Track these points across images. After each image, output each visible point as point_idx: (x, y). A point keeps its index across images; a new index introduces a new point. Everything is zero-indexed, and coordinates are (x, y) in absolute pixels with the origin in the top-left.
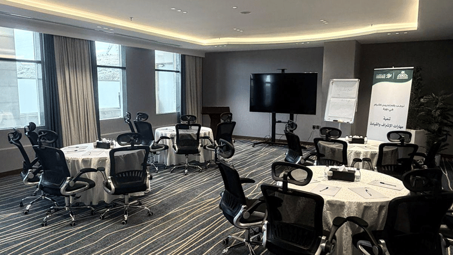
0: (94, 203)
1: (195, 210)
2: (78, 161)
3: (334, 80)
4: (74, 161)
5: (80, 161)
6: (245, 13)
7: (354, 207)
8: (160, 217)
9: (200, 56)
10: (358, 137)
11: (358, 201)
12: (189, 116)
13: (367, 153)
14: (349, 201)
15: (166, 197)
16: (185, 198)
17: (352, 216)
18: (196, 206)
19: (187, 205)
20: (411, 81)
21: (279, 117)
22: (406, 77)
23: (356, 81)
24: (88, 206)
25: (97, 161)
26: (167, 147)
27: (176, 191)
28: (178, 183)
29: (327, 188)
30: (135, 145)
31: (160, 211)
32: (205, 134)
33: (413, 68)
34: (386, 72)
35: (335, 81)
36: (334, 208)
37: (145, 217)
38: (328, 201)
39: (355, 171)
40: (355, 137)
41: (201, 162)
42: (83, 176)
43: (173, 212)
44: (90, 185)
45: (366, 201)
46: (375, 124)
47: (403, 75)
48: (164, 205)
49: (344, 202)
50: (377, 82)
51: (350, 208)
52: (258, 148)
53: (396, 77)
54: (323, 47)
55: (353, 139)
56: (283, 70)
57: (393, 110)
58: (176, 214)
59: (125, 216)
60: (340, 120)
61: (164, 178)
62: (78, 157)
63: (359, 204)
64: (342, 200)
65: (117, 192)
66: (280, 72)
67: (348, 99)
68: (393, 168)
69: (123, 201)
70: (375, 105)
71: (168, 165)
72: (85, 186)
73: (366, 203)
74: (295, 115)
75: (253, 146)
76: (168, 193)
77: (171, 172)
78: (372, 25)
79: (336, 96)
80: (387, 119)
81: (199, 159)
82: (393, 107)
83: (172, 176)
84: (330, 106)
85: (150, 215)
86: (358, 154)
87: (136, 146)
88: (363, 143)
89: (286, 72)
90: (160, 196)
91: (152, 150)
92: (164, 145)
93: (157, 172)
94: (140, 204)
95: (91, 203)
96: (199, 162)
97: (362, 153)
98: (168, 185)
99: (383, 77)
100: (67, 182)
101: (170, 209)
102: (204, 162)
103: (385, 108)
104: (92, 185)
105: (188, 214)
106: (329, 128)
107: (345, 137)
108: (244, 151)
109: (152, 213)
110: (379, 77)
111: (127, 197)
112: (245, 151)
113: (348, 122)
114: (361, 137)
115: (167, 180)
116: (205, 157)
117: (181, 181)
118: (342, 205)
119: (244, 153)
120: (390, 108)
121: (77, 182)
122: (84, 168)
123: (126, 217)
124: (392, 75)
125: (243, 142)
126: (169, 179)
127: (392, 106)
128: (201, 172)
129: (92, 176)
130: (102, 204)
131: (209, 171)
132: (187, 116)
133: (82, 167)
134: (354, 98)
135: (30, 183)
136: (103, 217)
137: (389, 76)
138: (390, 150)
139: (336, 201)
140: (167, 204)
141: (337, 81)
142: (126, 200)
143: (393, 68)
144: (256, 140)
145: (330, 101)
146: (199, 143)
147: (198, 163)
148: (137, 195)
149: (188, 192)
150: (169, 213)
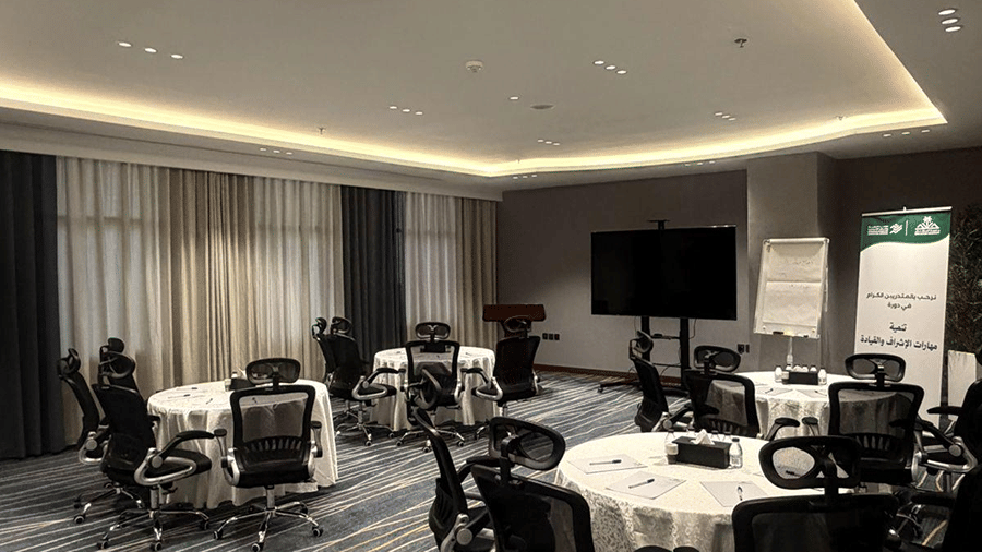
0: (211, 505)
1: (415, 526)
2: (181, 416)
3: (772, 240)
4: (175, 415)
5: (186, 417)
6: (542, 107)
7: (691, 527)
8: (336, 538)
9: (490, 199)
10: (805, 370)
11: (702, 512)
12: (433, 324)
13: (813, 405)
14: (681, 510)
15: (364, 497)
16: (403, 500)
17: (689, 545)
18: (420, 518)
19: (405, 516)
20: (947, 240)
21: (658, 325)
22: (935, 229)
23: (821, 243)
24: (199, 510)
25: (217, 416)
26: (392, 391)
27: (392, 485)
28: (404, 468)
29: (650, 481)
30: (281, 384)
31: (341, 526)
32: (476, 363)
33: (950, 208)
34: (889, 221)
35: (773, 243)
36: (650, 528)
37: (306, 537)
38: (636, 510)
39: (730, 445)
40: (798, 369)
41: (465, 424)
42: (184, 445)
43: (368, 528)
44: (198, 466)
45: (720, 513)
46: (872, 339)
47: (928, 226)
48: (353, 514)
49: (670, 514)
50: (871, 244)
51: (682, 527)
52: (609, 395)
53: (912, 230)
54: (745, 171)
55: (791, 374)
56: (661, 223)
57: (910, 306)
58: (372, 534)
59: (260, 533)
60: (789, 332)
61: (378, 458)
62: (183, 409)
63: (703, 520)
64: (667, 509)
65: (244, 482)
66: (655, 227)
67: (805, 284)
68: (888, 444)
69: (264, 500)
70: (869, 295)
71: (395, 430)
72: (188, 467)
73: (721, 516)
74: (692, 321)
75: (601, 391)
76: (373, 488)
77: (399, 445)
78: (841, 118)
79: (777, 277)
80: (899, 329)
81: (461, 416)
82: (911, 301)
83: (398, 452)
84: (766, 299)
85: (317, 534)
86: (793, 407)
87: (282, 387)
88: (817, 384)
89: (667, 226)
90: (355, 494)
91: (358, 397)
92: (387, 386)
93: (369, 445)
94: (305, 511)
95: (205, 505)
96: (461, 423)
97: (802, 405)
98: (383, 470)
99: (884, 231)
100: (149, 457)
101: (363, 523)
102: (472, 424)
103: (893, 302)
104: (204, 466)
105: (395, 535)
106: (712, 349)
107: (774, 370)
108: (576, 402)
109: (321, 531)
110: (874, 231)
111: (270, 495)
112: (579, 401)
113: (806, 337)
114: (814, 369)
115: (383, 462)
116: (475, 413)
117: (412, 464)
118: (666, 520)
119: (573, 406)
120: (903, 302)
121: (169, 459)
122: (192, 429)
123: (262, 536)
124: (904, 228)
125: (582, 383)
126: (388, 460)
127: (907, 297)
128: (462, 445)
129: (208, 447)
130: (226, 508)
131: (479, 445)
132: (429, 323)
133: (189, 427)
134: (819, 281)
135: (88, 460)
136: (220, 534)
137: (897, 228)
138: (872, 399)
139: (653, 510)
140: (362, 512)
141: (779, 244)
142: (270, 502)
143: (905, 211)
144: (614, 376)
145: (765, 288)
146: (456, 383)
147: (460, 427)
148: (303, 491)
149: (415, 487)
150: (359, 532)
